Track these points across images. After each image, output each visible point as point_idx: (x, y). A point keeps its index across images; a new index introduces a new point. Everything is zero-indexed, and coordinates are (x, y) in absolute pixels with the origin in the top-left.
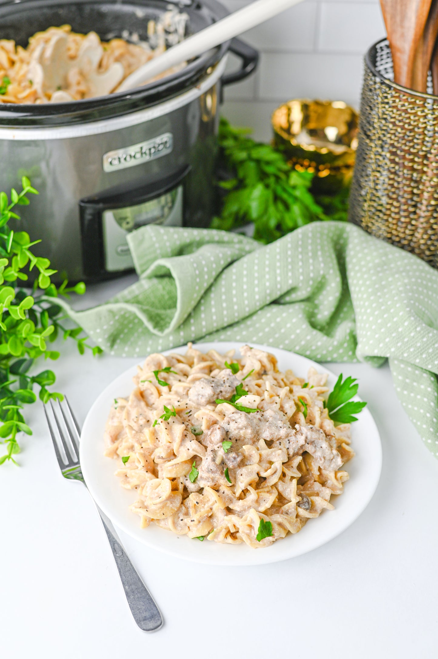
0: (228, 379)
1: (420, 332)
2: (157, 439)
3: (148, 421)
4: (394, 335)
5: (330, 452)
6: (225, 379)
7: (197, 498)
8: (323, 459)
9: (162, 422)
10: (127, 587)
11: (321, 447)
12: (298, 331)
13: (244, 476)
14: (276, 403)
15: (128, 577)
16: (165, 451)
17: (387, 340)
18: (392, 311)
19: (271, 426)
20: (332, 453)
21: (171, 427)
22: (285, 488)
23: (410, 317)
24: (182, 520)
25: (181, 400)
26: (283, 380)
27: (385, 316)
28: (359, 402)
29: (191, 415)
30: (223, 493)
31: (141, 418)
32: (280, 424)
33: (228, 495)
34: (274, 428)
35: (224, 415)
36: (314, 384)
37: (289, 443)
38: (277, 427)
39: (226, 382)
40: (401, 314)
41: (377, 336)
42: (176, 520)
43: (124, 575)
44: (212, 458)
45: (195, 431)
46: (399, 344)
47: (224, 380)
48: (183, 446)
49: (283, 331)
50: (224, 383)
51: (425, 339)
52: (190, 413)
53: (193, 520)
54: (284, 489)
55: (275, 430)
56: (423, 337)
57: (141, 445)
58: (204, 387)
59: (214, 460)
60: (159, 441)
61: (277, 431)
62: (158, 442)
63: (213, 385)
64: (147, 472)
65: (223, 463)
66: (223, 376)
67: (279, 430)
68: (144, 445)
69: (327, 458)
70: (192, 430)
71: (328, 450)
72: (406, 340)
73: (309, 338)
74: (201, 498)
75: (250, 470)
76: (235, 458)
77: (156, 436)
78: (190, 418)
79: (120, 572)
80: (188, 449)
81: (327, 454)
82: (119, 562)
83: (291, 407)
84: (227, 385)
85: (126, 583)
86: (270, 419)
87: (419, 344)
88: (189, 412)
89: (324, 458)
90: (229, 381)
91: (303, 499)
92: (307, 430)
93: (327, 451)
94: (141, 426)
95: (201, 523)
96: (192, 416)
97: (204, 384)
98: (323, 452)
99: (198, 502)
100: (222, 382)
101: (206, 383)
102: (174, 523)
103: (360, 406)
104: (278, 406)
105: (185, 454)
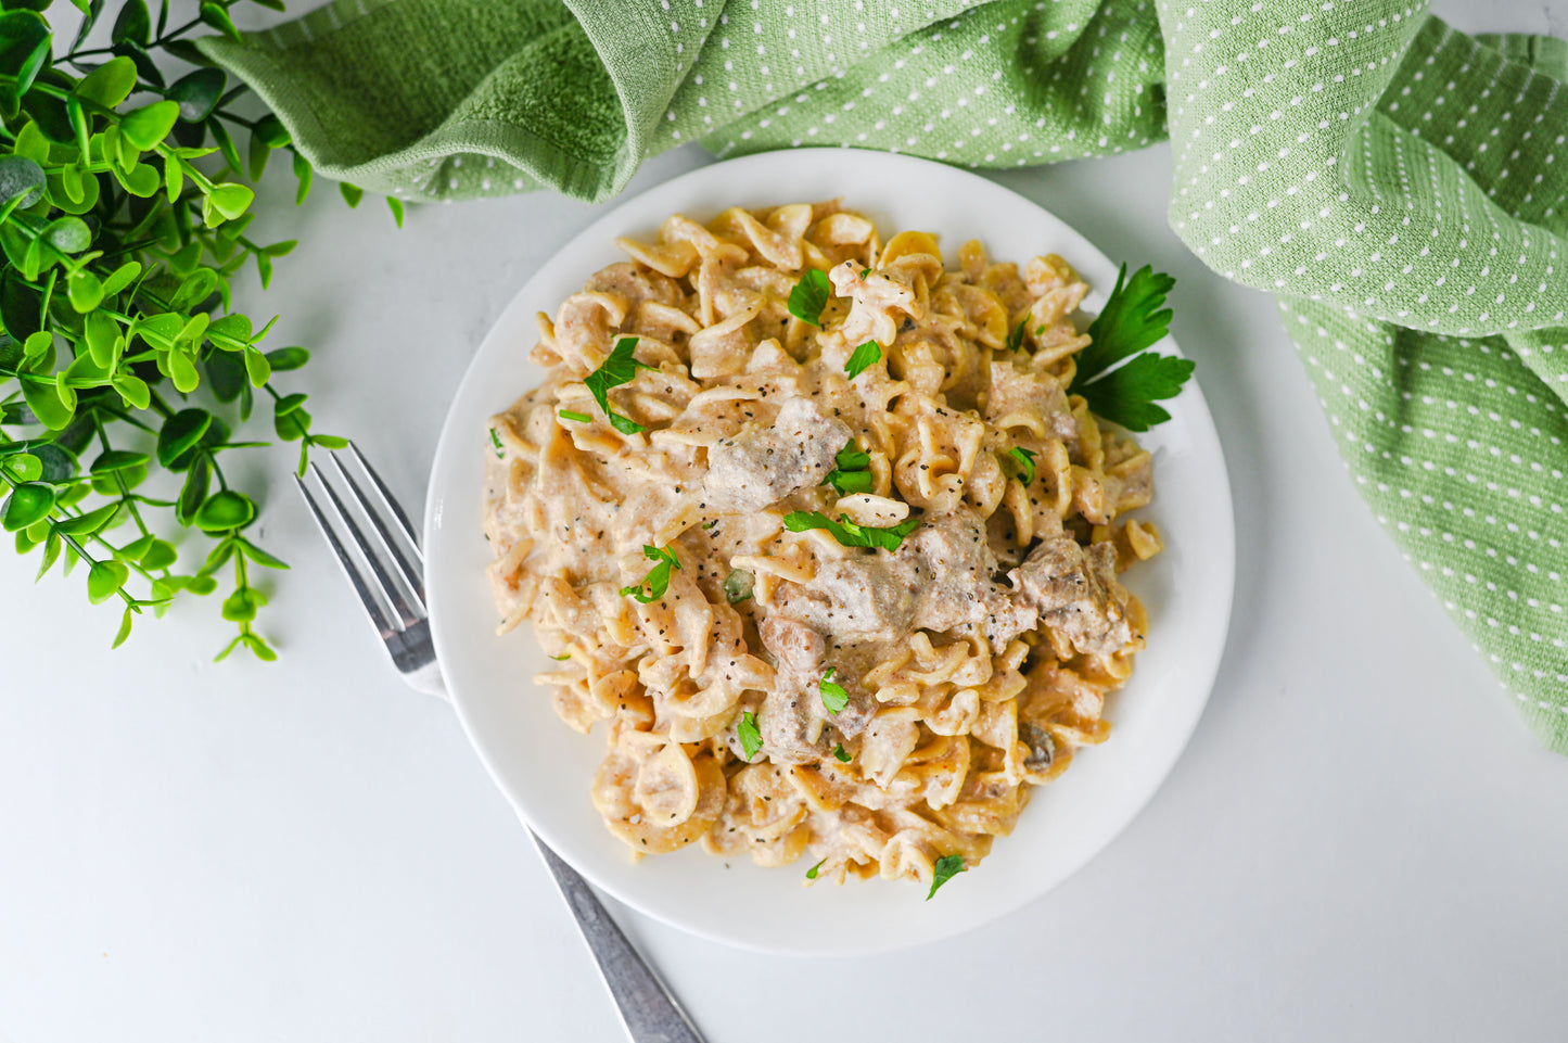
0: (811, 437)
1: (1361, 237)
2: (638, 628)
3: (601, 535)
4: (1284, 239)
5: (1100, 620)
6: (803, 438)
7: (767, 788)
8: (1082, 638)
9: (648, 620)
10: (623, 1000)
11: (1079, 610)
12: (992, 122)
13: (881, 736)
14: (951, 490)
15: (621, 974)
16: (667, 680)
17: (1265, 251)
18: (1282, 154)
19: (943, 600)
20: (1108, 620)
21: (673, 613)
22: (986, 728)
23: (1336, 192)
24: (732, 830)
25: (685, 484)
26: (958, 333)
27: (1262, 167)
28: (1174, 358)
29: (717, 534)
30: (833, 778)
31: (578, 529)
32: (967, 582)
33: (843, 783)
34: (952, 604)
35: (813, 557)
36: (1047, 321)
37: (994, 621)
38: (960, 596)
39: (806, 450)
40: (1310, 177)
41: (1234, 229)
42: (717, 833)
43: (612, 970)
44: (797, 732)
45: (736, 594)
46: (1299, 271)
47: (801, 445)
48: (711, 667)
49: (945, 114)
50: (802, 452)
51: (1375, 257)
52: (716, 528)
53: (760, 837)
54: (983, 729)
55: (957, 609)
56: (1371, 250)
57: (595, 636)
58: (748, 484)
59: (802, 736)
60: (644, 635)
61: (962, 610)
62: (641, 636)
63: (774, 476)
64: (624, 707)
65: (827, 728)
66: (796, 426)
67: (968, 609)
68: (602, 639)
69: (1095, 632)
70: (728, 592)
71: (1097, 615)
72: (1320, 257)
73: (1024, 137)
74: (775, 786)
75: (895, 723)
76: (856, 720)
77: (633, 623)
78: (716, 542)
79: (600, 962)
80: (729, 678)
81: (1093, 625)
82: (593, 939)
83: (992, 491)
84: (812, 461)
85: (619, 989)
86: (941, 572)
87: (1356, 273)
88: (713, 525)
89: (1086, 635)
90: (814, 445)
91: (1033, 749)
92: (1042, 592)
93: (1093, 617)
94: (584, 551)
95: (782, 840)
96: (722, 534)
97: (748, 475)
98: (1083, 620)
99: (768, 796)
100: (797, 451)
101: (752, 471)
102: (715, 841)
103: (1175, 374)
104: (958, 495)
105: (722, 694)
